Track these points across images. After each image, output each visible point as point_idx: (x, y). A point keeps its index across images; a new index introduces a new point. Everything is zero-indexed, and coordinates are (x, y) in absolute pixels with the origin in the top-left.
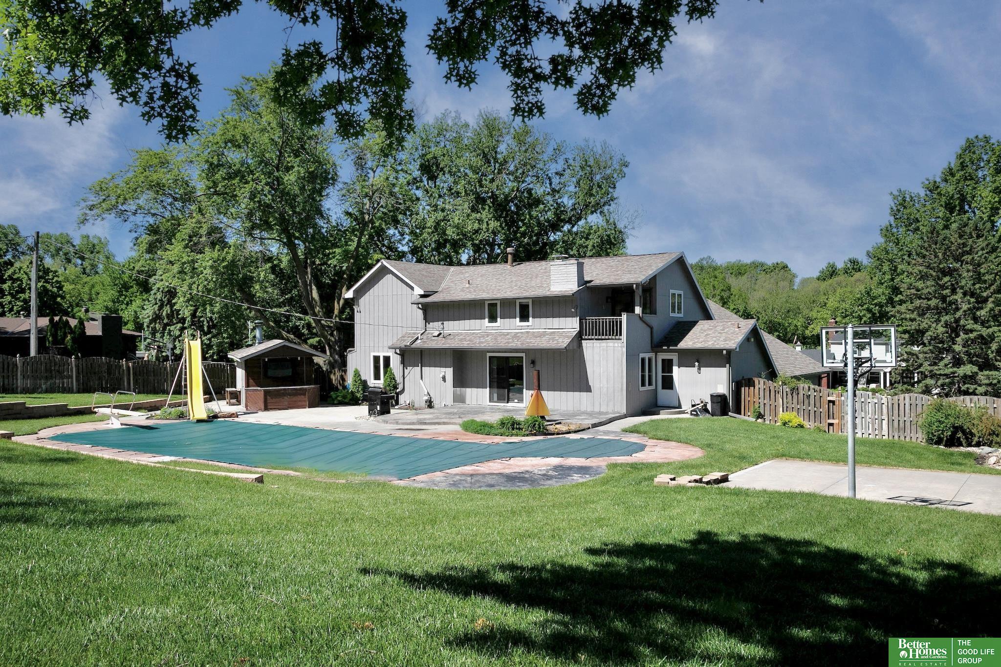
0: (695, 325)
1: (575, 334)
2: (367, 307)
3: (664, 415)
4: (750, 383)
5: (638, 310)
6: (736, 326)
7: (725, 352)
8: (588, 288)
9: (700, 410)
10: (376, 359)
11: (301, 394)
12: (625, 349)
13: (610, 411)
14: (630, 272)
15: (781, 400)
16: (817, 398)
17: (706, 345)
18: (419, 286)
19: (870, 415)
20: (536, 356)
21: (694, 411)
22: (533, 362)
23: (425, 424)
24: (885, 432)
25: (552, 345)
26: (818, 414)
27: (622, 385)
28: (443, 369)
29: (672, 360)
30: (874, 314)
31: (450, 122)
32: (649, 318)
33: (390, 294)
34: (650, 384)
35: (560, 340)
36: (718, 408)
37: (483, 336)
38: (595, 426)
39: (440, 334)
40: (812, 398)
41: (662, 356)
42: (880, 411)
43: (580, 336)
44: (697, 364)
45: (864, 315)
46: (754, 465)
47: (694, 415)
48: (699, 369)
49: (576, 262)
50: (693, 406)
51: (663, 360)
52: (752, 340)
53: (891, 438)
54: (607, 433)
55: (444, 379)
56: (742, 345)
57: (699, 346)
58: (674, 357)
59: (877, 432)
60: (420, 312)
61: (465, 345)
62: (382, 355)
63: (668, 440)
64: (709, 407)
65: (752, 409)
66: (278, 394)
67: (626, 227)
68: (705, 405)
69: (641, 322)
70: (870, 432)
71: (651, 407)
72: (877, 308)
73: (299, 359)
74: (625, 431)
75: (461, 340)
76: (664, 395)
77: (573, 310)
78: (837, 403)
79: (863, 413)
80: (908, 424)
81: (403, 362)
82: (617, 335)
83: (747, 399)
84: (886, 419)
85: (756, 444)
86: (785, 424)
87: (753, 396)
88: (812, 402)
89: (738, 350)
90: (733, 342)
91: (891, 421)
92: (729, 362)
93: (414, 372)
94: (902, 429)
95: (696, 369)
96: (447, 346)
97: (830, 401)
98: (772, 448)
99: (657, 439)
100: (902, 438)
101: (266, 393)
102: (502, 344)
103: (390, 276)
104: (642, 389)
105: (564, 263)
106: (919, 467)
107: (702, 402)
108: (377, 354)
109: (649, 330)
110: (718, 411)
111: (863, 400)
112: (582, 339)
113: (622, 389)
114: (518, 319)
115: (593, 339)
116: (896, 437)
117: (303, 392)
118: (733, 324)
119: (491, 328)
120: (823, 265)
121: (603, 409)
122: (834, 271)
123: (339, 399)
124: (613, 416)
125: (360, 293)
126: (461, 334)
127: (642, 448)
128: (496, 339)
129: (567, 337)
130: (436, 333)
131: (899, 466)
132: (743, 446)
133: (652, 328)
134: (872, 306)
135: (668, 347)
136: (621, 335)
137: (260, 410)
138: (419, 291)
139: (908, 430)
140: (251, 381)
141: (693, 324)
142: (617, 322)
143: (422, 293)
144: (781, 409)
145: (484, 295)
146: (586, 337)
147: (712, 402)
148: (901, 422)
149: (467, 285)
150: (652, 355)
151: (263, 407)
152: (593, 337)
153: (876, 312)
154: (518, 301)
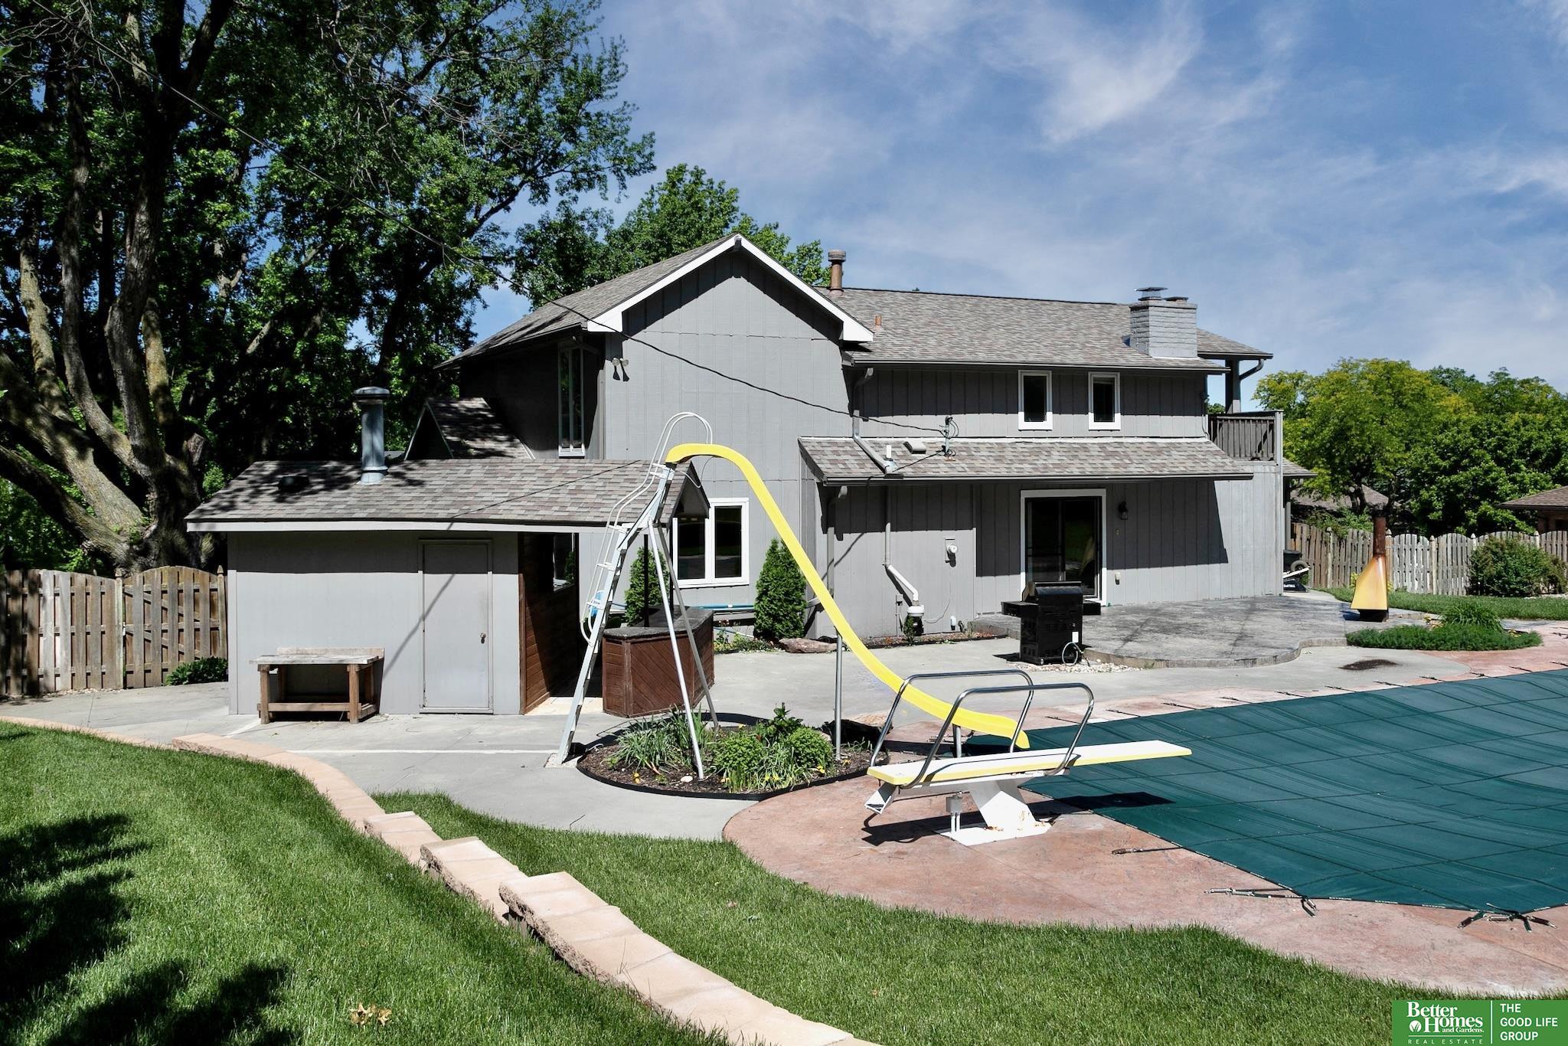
12: (1280, 478)
20: (1130, 493)
22: (1122, 509)
27: (1277, 543)
42: (1425, 561)
82: (1268, 451)
94: (1445, 582)
113: (1277, 550)
114: (1090, 415)
119: (1032, 434)
121: (1247, 592)
125: (638, 318)
136: (1273, 451)
138: (858, 332)
139: (1450, 584)
142: (1266, 425)
154: (1091, 376)
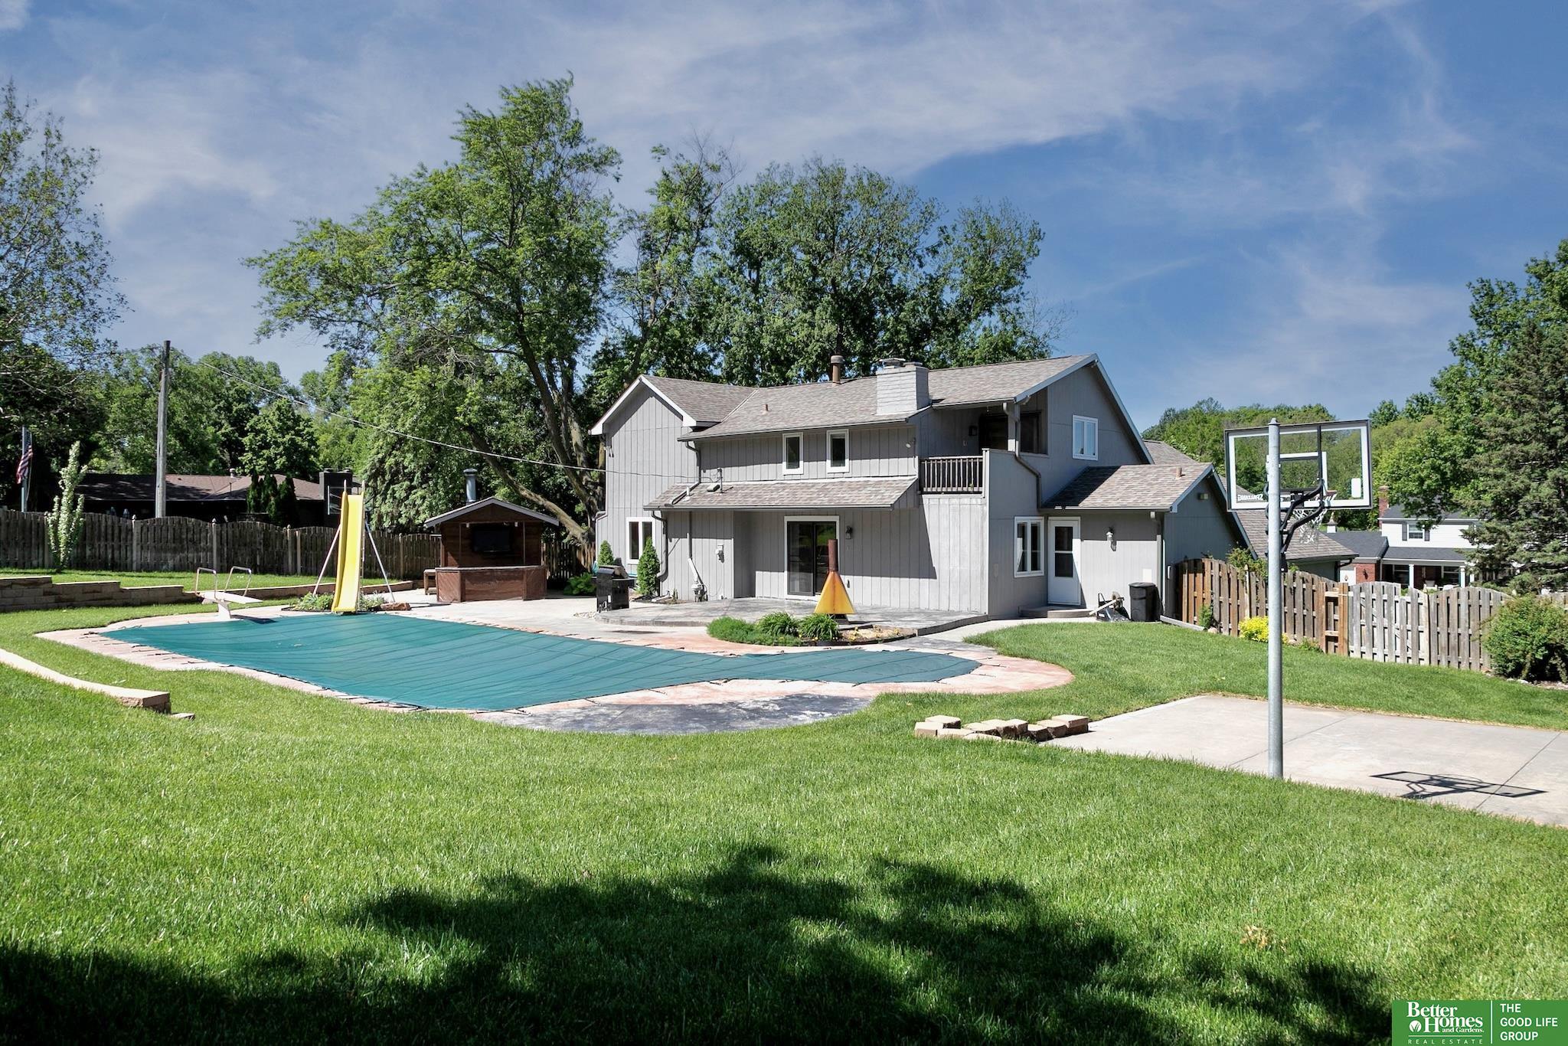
0: (1113, 473)
1: (910, 483)
2: (622, 449)
3: (1054, 618)
4: (1197, 567)
5: (1013, 445)
6: (1178, 473)
7: (1153, 514)
8: (936, 410)
9: (1111, 611)
10: (634, 526)
11: (515, 578)
12: (987, 509)
13: (964, 609)
14: (1003, 385)
15: (1247, 596)
16: (1308, 593)
17: (1125, 503)
18: (692, 414)
19: (1398, 624)
20: (856, 520)
21: (1102, 612)
22: (850, 531)
23: (663, 624)
24: (1424, 652)
25: (875, 501)
26: (1308, 620)
27: (983, 566)
28: (721, 542)
29: (1070, 529)
30: (1444, 474)
31: (778, 181)
32: (1030, 458)
33: (652, 427)
34: (1035, 567)
35: (887, 494)
36: (1142, 606)
37: (777, 489)
38: (924, 632)
39: (718, 487)
40: (1299, 592)
41: (1056, 522)
42: (1415, 617)
43: (919, 487)
44: (1109, 534)
45: (1428, 477)
46: (1156, 704)
47: (1102, 618)
48: (1114, 543)
49: (914, 368)
50: (1101, 604)
51: (1058, 529)
52: (1206, 496)
53: (1434, 663)
54: (934, 644)
55: (721, 556)
56: (1183, 503)
57: (1113, 504)
58: (1075, 524)
59: (1409, 654)
60: (693, 455)
61: (750, 502)
62: (641, 520)
63: (1028, 657)
64: (1127, 605)
65: (1199, 611)
66: (482, 577)
67: (1045, 336)
68: (1120, 602)
69: (1018, 464)
70: (1398, 652)
71: (1036, 605)
72: (1448, 464)
73: (516, 525)
74: (969, 641)
75: (745, 496)
76: (1058, 586)
77: (908, 446)
78: (1341, 602)
79: (1386, 620)
80: (1464, 640)
81: (666, 531)
82: (975, 485)
83: (1193, 594)
84: (1426, 631)
85: (1178, 666)
86: (1250, 636)
87: (1199, 589)
88: (1299, 600)
89: (1175, 510)
90: (1168, 498)
91: (1434, 634)
92: (1161, 531)
93: (680, 545)
94: (1452, 648)
95: (1109, 542)
96: (724, 505)
97: (1328, 599)
98: (1204, 675)
99: (1011, 655)
100: (1454, 664)
101: (464, 576)
102: (802, 500)
103: (653, 399)
104: (1018, 575)
105: (897, 370)
106: (1463, 716)
107: (1114, 598)
108: (634, 519)
109: (1034, 478)
110: (1142, 613)
111: (1385, 597)
112: (923, 493)
113: (982, 573)
114: (829, 462)
115: (940, 493)
116: (1444, 663)
117: (518, 576)
118: (1174, 471)
119: (790, 477)
120: (1375, 406)
121: (954, 607)
122: (1392, 414)
123: (580, 586)
124: (965, 617)
125: (612, 427)
126: (747, 487)
127: (968, 667)
128: (794, 494)
129: (898, 488)
130: (712, 486)
131: (1425, 713)
132: (1152, 672)
133: (1038, 477)
134: (1440, 462)
135: (1064, 506)
136: (981, 485)
137: (455, 600)
138: (690, 421)
139: (1464, 651)
140: (450, 557)
141: (1110, 471)
142: (975, 464)
143: (694, 424)
144: (1247, 611)
145: (780, 426)
146: (929, 490)
147: (1133, 598)
148: (1452, 636)
149: (765, 412)
150: (1039, 520)
151: (458, 596)
152: (939, 490)
153: (1447, 470)
154: (829, 433)
